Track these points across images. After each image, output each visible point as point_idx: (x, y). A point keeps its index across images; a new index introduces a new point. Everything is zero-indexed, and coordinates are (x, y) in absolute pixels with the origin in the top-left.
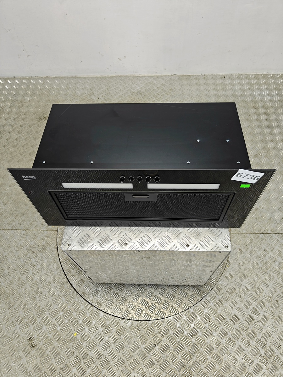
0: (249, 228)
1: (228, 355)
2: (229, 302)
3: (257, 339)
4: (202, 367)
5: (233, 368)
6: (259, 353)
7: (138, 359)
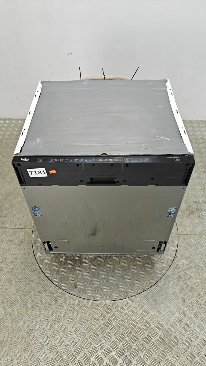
3: (201, 319)
4: (153, 340)
5: (180, 341)
6: (203, 330)
7: (97, 333)
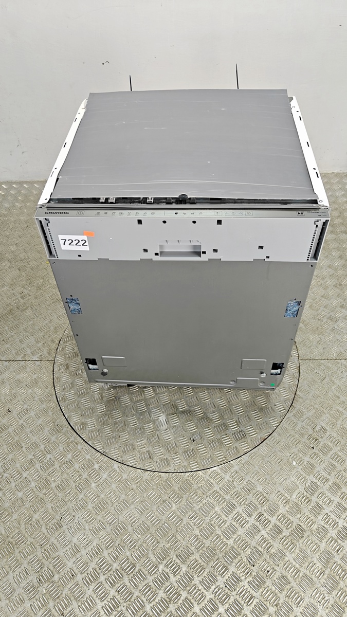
0: (324, 352)
1: (301, 515)
2: (300, 446)
5: (308, 532)
7: (169, 524)
